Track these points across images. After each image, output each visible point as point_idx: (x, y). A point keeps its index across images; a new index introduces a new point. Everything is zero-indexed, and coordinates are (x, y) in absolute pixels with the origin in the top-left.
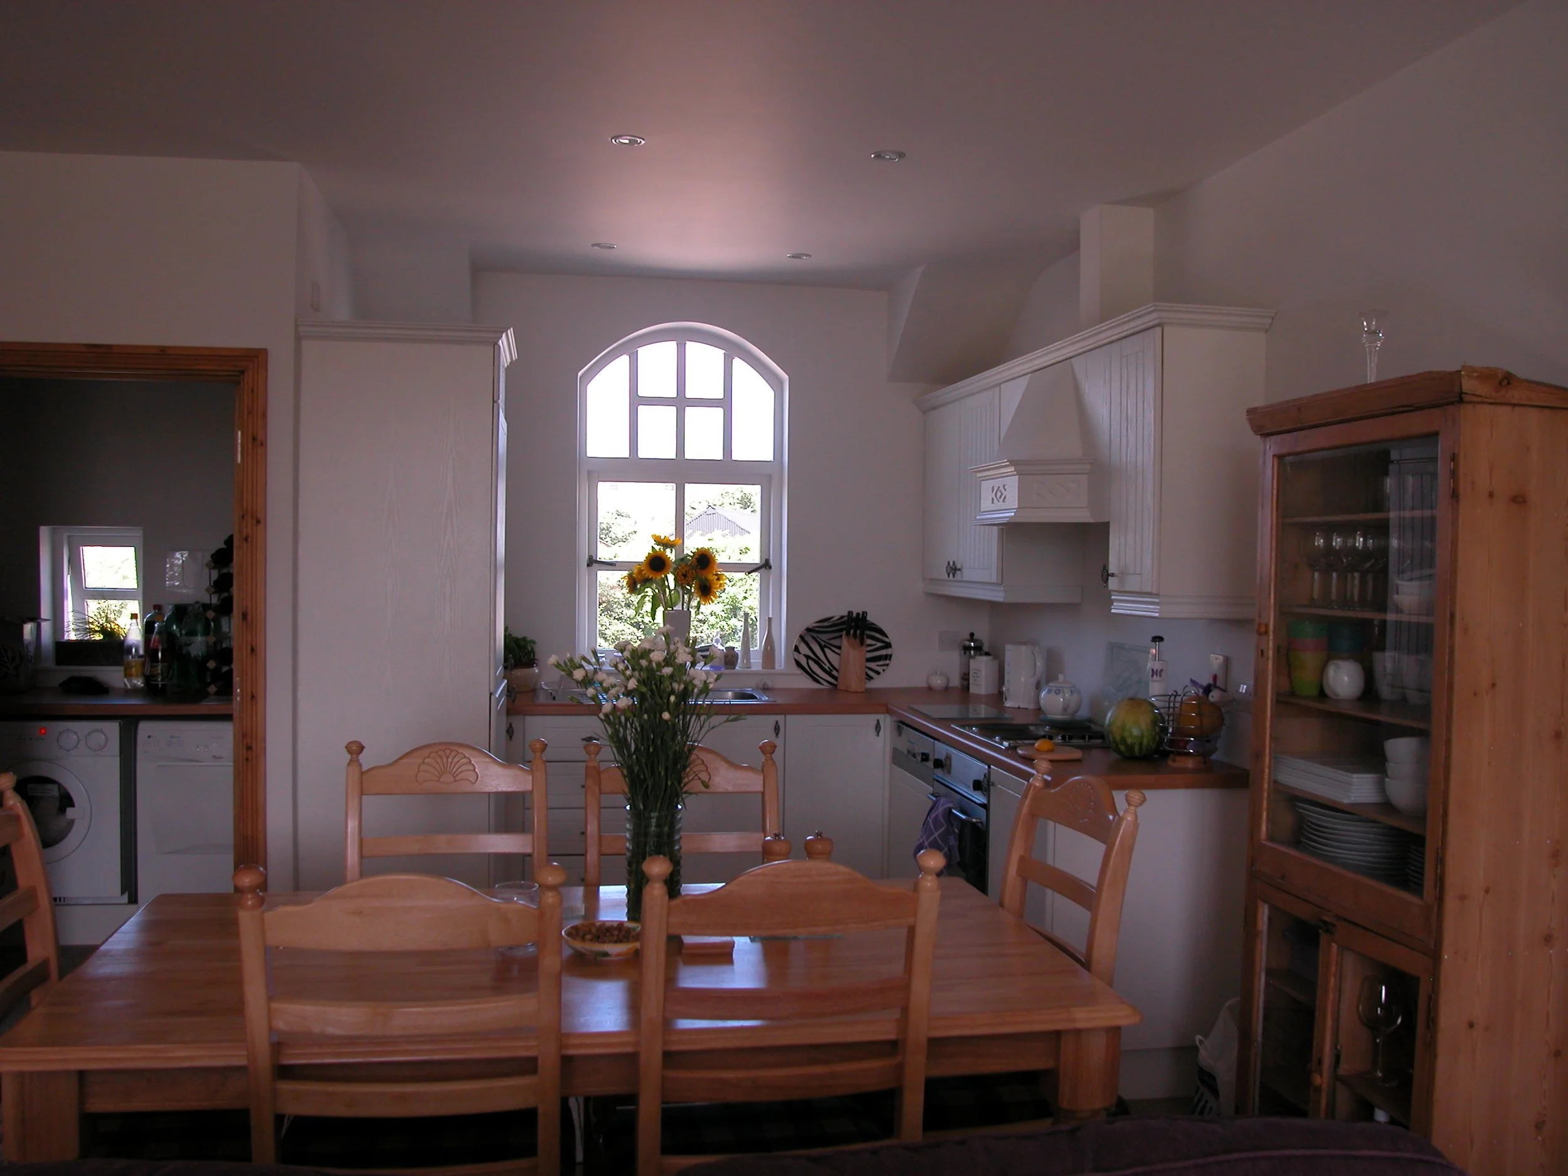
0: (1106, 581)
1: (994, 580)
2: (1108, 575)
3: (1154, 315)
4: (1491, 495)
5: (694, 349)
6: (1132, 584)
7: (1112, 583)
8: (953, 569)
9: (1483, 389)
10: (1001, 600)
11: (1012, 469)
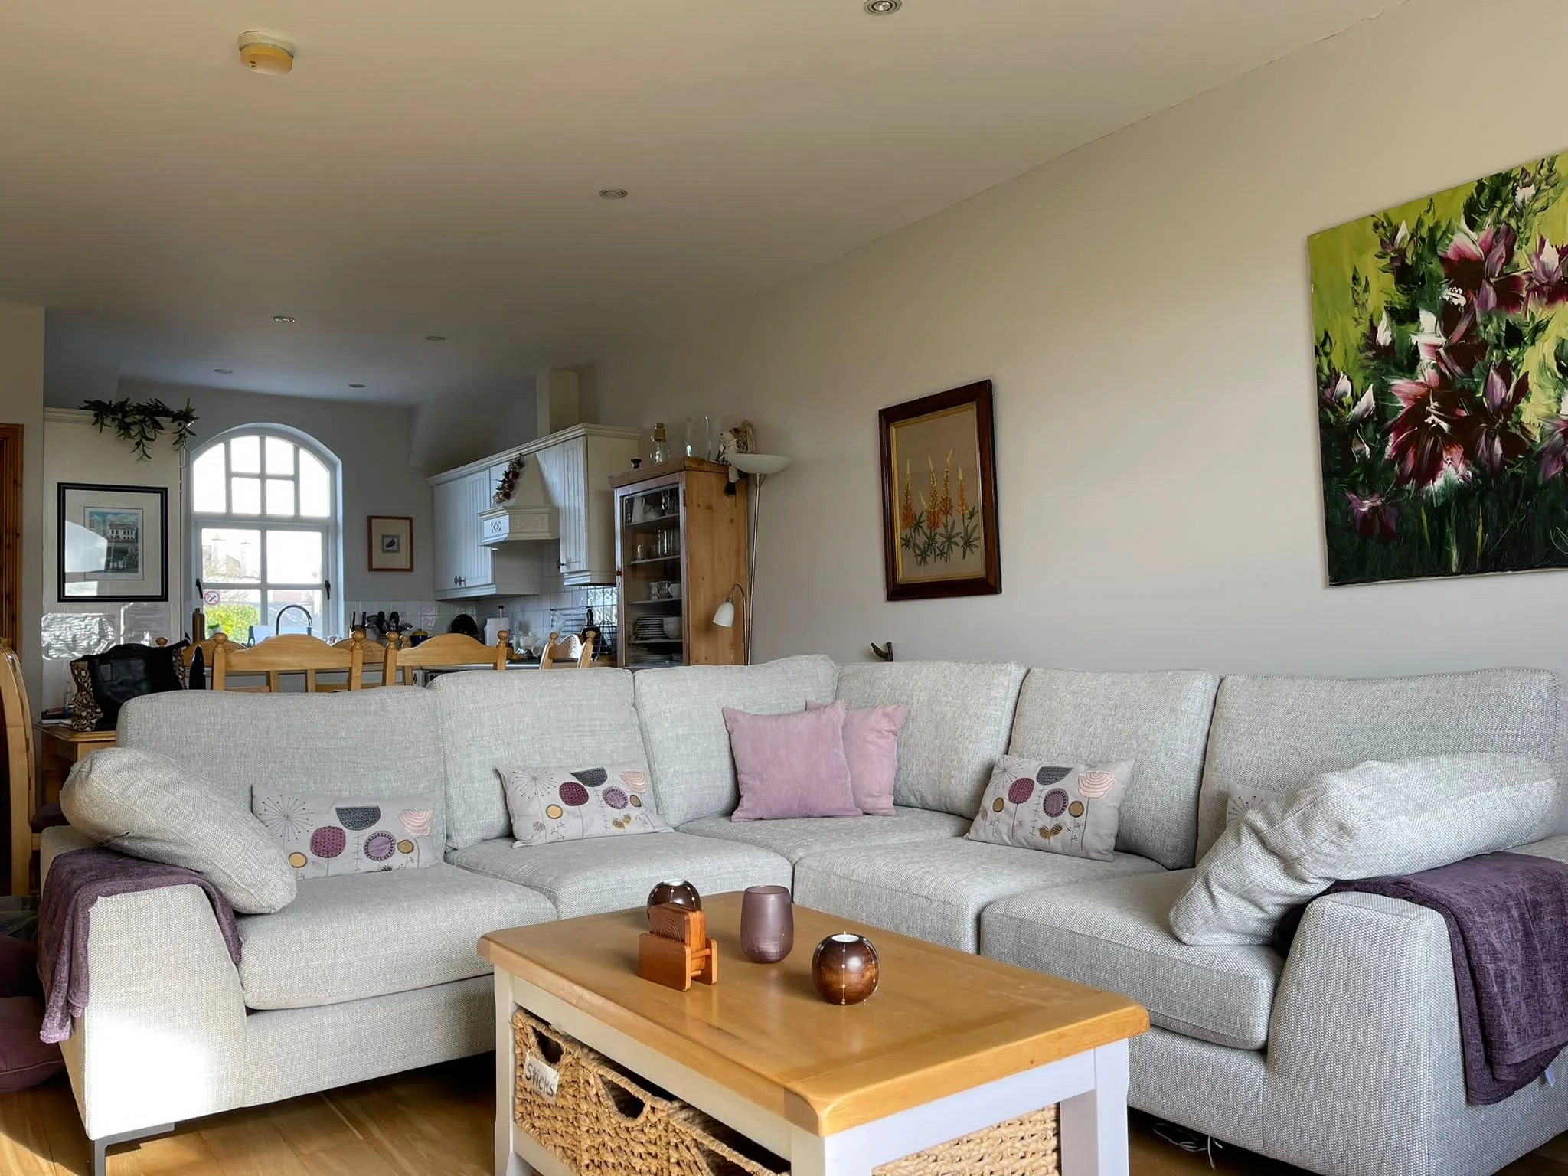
0: (559, 568)
1: (490, 582)
2: (560, 565)
3: (583, 430)
4: (699, 505)
5: (270, 441)
6: (575, 568)
7: (563, 569)
8: (459, 581)
9: (694, 465)
10: (494, 593)
11: (505, 511)
